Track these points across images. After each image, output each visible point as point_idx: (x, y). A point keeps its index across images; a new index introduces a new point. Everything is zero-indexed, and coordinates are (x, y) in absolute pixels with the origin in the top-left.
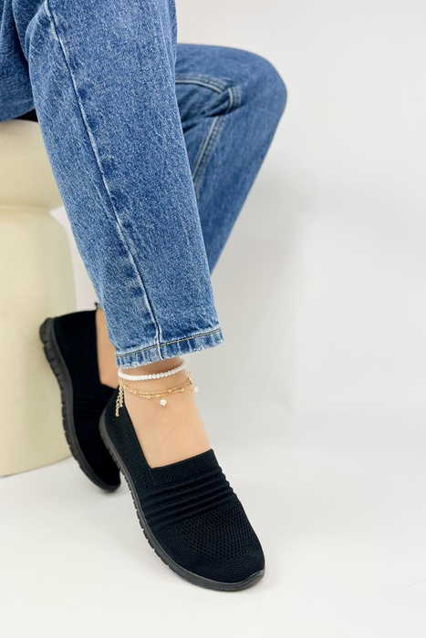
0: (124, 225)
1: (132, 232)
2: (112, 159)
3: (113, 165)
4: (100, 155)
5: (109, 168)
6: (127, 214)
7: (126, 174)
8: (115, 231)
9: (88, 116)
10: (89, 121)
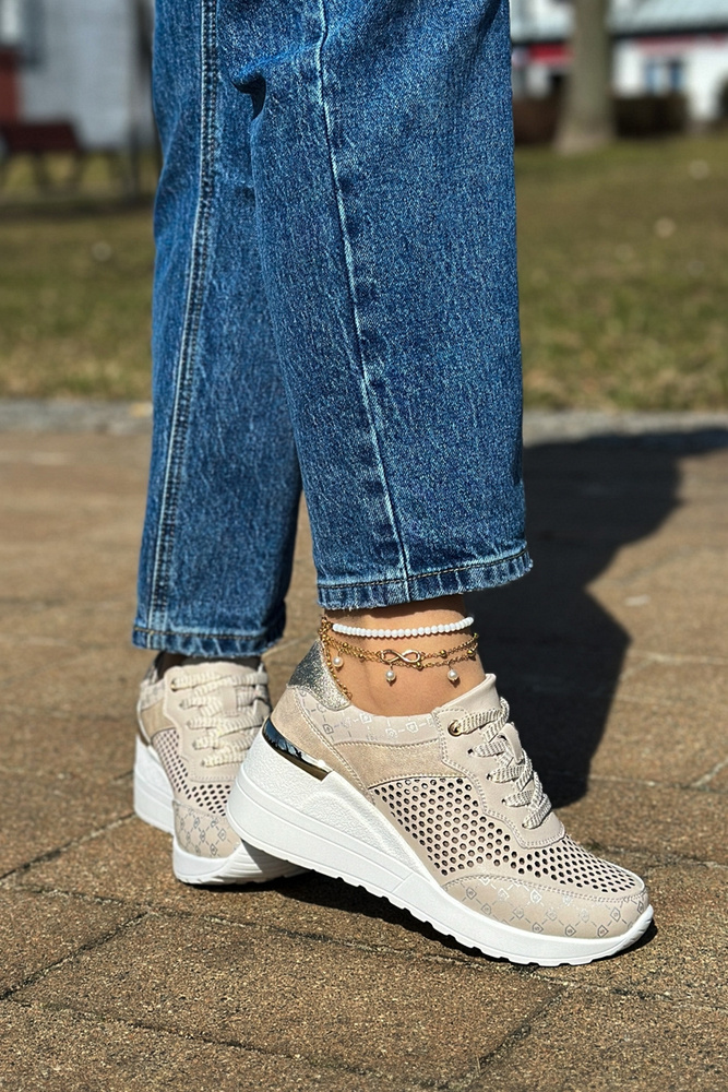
0: (372, 384)
1: (382, 395)
2: (372, 284)
3: (373, 293)
4: (356, 276)
5: (366, 296)
6: (381, 368)
7: (391, 309)
8: (358, 389)
9: (348, 218)
10: (349, 226)
